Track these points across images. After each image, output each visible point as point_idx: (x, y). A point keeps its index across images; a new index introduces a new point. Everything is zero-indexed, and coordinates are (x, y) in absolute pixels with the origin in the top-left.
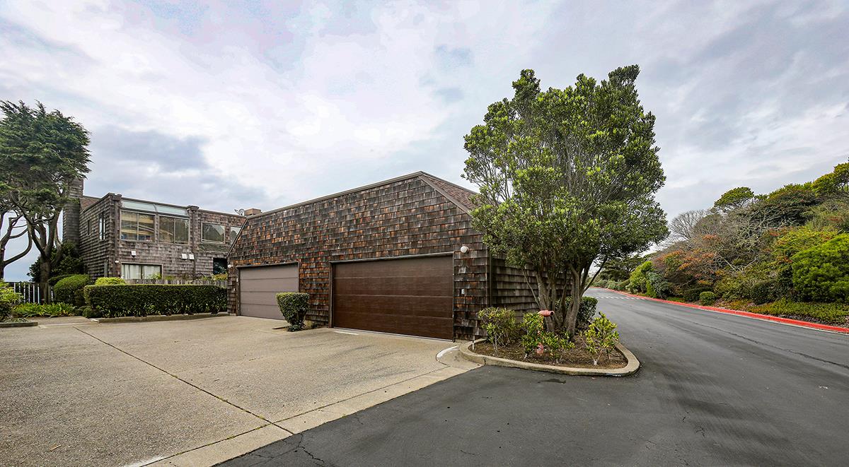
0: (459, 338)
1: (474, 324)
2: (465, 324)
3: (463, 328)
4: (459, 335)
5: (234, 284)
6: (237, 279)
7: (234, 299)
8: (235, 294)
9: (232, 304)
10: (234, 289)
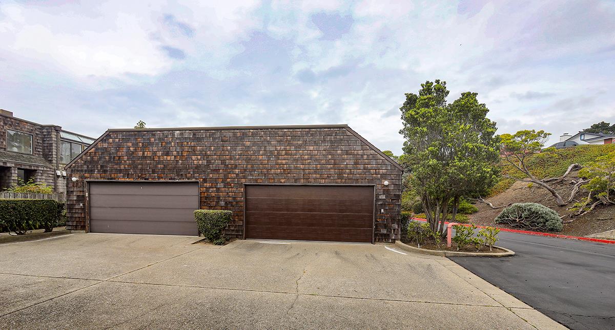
0: (378, 241)
1: (391, 232)
2: (384, 231)
3: (382, 235)
4: (379, 239)
5: (81, 199)
6: (87, 194)
7: (81, 215)
8: (83, 209)
9: (78, 220)
10: (81, 205)
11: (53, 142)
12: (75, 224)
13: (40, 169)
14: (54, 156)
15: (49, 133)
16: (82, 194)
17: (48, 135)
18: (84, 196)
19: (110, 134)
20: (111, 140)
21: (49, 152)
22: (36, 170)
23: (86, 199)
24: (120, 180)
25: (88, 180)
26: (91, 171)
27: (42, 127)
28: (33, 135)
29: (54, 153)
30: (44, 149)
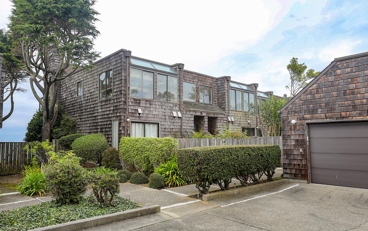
5: (300, 143)
6: (307, 137)
7: (302, 162)
8: (303, 155)
9: (297, 167)
10: (301, 150)
11: (226, 91)
12: (294, 172)
13: (220, 116)
14: (227, 104)
15: (222, 84)
16: (301, 138)
17: (221, 86)
18: (303, 141)
19: (338, 63)
20: (339, 72)
21: (223, 100)
22: (217, 118)
23: (306, 144)
24: (354, 119)
25: (309, 121)
26: (313, 111)
27: (217, 79)
28: (212, 88)
29: (226, 101)
30: (218, 99)
